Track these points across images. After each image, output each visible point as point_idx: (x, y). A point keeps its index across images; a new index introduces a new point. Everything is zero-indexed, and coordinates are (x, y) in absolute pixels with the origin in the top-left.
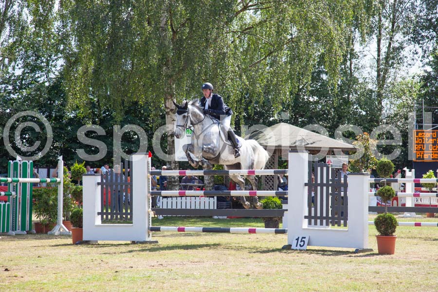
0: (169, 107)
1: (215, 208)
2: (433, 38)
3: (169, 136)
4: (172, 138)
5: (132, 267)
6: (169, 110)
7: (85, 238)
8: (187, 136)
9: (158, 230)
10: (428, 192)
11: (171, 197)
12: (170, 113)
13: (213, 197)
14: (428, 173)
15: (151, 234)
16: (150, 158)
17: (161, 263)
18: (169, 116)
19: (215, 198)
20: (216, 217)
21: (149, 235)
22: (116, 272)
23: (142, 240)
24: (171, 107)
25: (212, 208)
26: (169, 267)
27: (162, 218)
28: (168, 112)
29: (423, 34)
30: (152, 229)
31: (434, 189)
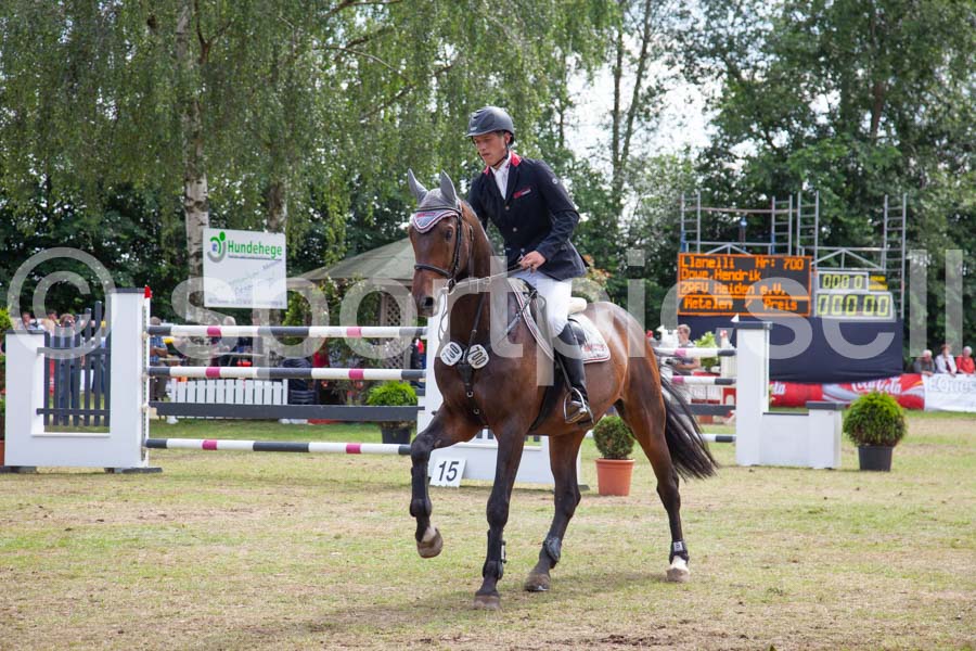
0: (193, 196)
1: (285, 403)
2: (721, 73)
3: (192, 257)
4: (197, 260)
5: (102, 521)
6: (192, 203)
7: (8, 462)
8: (231, 257)
9: (163, 446)
10: (703, 374)
11: (195, 379)
12: (196, 209)
13: (281, 380)
14: (704, 338)
15: (147, 454)
16: (148, 300)
17: (162, 512)
18: (193, 215)
19: (286, 381)
20: (285, 421)
21: (143, 456)
22: (69, 530)
23: (129, 467)
24: (197, 197)
25: (277, 402)
26: (180, 520)
27: (176, 421)
28: (191, 207)
29: (703, 65)
30: (150, 445)
31: (715, 369)
